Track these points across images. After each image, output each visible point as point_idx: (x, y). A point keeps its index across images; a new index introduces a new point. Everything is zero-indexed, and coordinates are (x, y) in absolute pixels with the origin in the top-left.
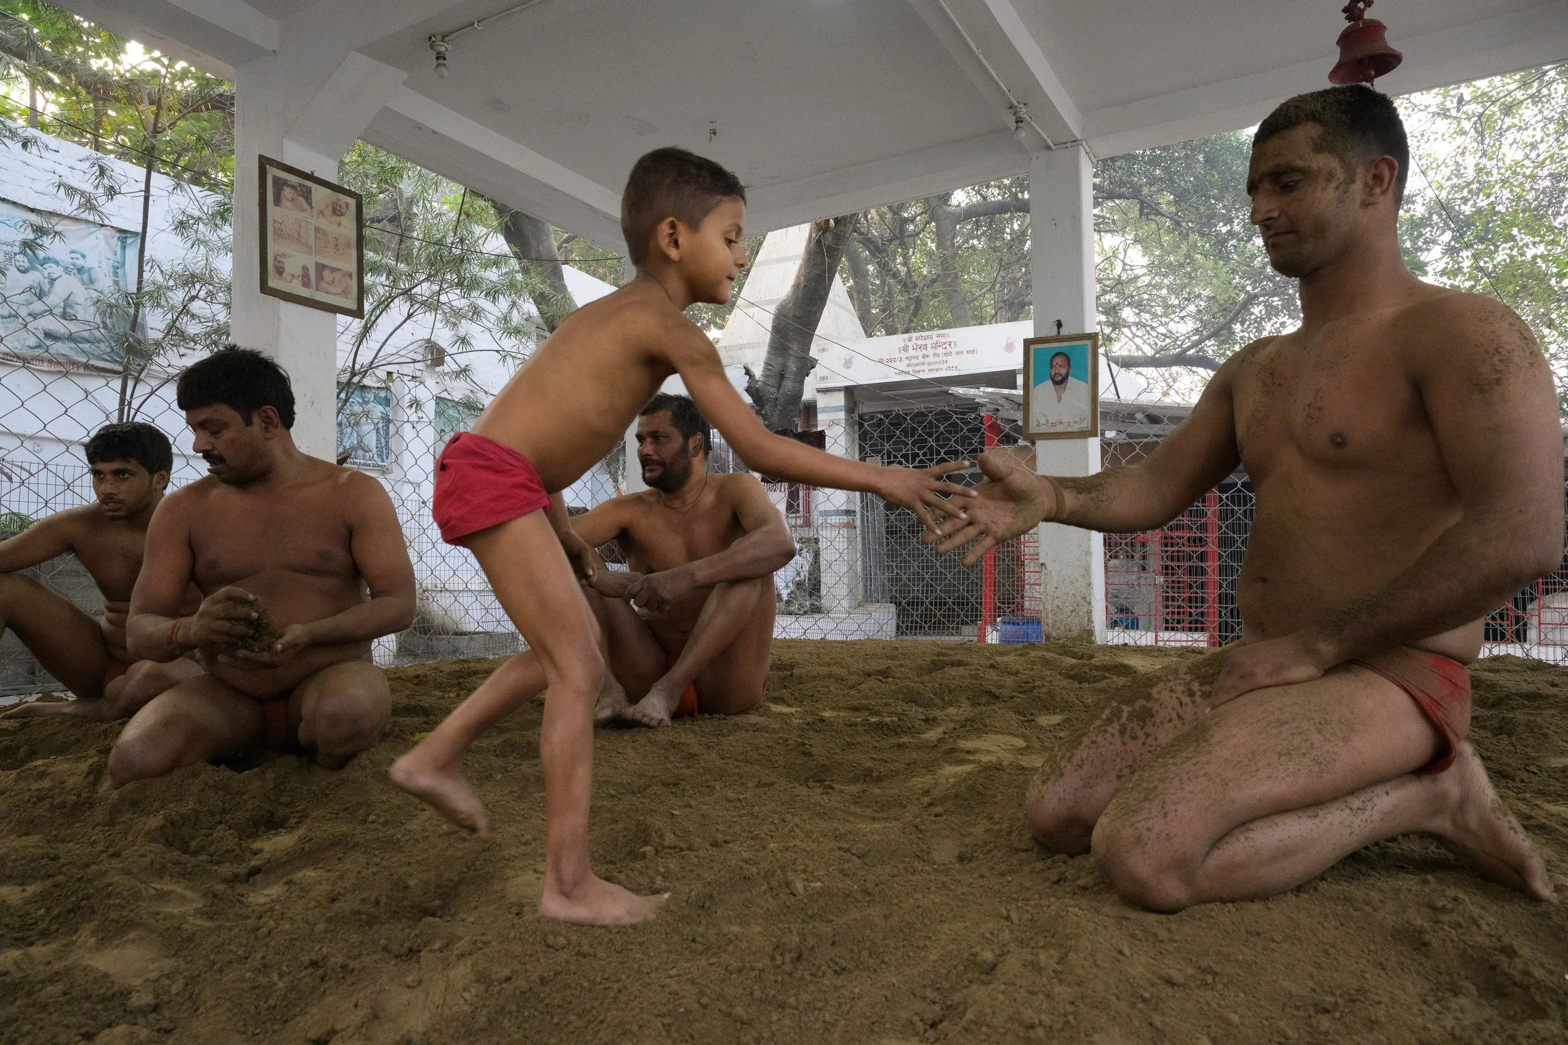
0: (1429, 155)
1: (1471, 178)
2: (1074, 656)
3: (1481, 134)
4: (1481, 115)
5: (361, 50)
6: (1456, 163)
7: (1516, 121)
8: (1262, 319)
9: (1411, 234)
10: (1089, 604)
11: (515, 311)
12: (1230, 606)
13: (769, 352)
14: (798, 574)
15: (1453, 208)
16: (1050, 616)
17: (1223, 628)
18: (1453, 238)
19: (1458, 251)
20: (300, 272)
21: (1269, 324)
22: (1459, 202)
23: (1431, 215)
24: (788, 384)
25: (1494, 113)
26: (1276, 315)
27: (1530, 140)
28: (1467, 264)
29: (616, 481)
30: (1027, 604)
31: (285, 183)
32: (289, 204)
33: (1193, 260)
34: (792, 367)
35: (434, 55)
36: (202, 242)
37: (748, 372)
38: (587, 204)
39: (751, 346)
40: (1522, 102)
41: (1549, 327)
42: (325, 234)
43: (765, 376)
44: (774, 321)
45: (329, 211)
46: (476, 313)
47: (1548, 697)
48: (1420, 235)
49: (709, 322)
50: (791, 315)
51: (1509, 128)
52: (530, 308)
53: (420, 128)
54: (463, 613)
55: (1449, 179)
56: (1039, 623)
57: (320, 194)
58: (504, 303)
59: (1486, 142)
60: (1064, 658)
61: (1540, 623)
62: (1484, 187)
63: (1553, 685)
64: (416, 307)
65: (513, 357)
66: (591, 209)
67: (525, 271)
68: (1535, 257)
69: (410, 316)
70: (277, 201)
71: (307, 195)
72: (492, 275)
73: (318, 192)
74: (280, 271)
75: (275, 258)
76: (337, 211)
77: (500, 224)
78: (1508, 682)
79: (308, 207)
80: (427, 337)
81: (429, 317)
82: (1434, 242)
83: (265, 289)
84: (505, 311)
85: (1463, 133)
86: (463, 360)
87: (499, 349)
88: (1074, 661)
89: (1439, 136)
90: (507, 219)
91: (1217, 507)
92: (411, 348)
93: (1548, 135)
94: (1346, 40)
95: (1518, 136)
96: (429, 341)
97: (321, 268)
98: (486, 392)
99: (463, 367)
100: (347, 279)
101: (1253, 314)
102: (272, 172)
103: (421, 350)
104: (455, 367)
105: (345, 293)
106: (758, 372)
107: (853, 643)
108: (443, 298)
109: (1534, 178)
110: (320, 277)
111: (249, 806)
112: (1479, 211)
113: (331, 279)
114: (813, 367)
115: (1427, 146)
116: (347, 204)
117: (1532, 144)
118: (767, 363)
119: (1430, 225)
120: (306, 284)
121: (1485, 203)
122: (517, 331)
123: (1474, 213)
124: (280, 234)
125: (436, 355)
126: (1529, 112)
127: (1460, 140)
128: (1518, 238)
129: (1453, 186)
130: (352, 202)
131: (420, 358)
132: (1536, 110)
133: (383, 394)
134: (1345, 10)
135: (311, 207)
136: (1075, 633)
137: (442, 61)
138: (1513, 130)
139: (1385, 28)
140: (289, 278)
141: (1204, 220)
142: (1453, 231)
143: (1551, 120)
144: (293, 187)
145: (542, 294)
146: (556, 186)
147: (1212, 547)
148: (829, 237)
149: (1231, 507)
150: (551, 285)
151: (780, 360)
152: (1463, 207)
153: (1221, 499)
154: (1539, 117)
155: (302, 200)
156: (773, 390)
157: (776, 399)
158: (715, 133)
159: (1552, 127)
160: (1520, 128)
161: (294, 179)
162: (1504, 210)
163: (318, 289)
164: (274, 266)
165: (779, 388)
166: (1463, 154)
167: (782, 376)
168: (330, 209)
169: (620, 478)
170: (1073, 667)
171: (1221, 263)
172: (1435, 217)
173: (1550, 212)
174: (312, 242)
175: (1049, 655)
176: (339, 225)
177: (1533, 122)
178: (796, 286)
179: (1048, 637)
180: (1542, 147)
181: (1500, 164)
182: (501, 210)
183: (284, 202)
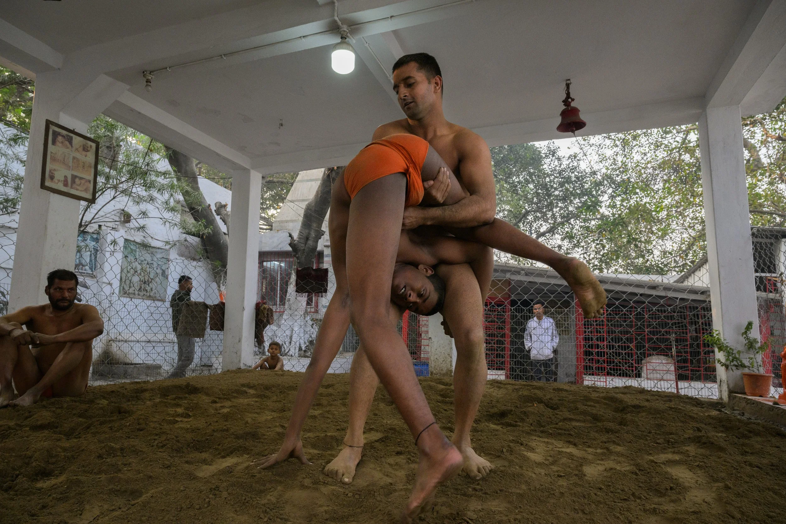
0: (603, 154)
1: (620, 166)
2: (443, 384)
3: (624, 147)
4: (624, 139)
5: (106, 73)
6: (614, 159)
7: (638, 143)
8: (532, 222)
9: (596, 189)
10: (451, 357)
11: (172, 198)
12: (515, 360)
13: (302, 227)
14: (311, 337)
15: (612, 178)
16: (433, 363)
17: (511, 370)
18: (613, 192)
19: (615, 197)
20: (63, 179)
21: (535, 224)
22: (615, 176)
23: (604, 180)
24: (310, 243)
25: (629, 139)
26: (538, 220)
27: (643, 151)
28: (618, 203)
29: (219, 287)
30: (422, 356)
31: (59, 134)
32: (60, 145)
33: (501, 193)
34: (313, 234)
35: (145, 80)
36: (4, 155)
37: (290, 236)
38: (215, 152)
39: (292, 221)
40: (640, 135)
41: (652, 234)
42: (78, 160)
43: (299, 238)
44: (305, 212)
45: (81, 149)
46: (152, 199)
47: (643, 407)
48: (599, 189)
49: (270, 206)
50: (313, 209)
51: (635, 146)
52: (181, 198)
53: (132, 110)
54: (135, 355)
55: (611, 165)
56: (428, 365)
57: (77, 140)
58: (166, 196)
59: (626, 151)
60: (439, 385)
61: (647, 369)
62: (626, 171)
63: (648, 400)
64: (118, 193)
65: (169, 222)
66: (218, 154)
67: (179, 179)
68: (646, 203)
69: (114, 198)
70: (54, 143)
71: (70, 140)
72: (161, 180)
73: (77, 139)
74: (52, 178)
75: (50, 171)
76: (85, 149)
77: (167, 155)
78: (628, 399)
79: (70, 147)
80: (122, 208)
81: (125, 199)
82: (605, 192)
83: (43, 186)
84: (167, 198)
85: (617, 146)
86: (142, 222)
87: (162, 217)
88: (443, 387)
89: (606, 146)
90: (171, 152)
91: (509, 313)
92: (113, 213)
93: (651, 150)
94: (564, 114)
95: (639, 149)
96: (123, 210)
97: (74, 177)
98: (152, 238)
99: (142, 225)
100: (88, 184)
101: (528, 219)
102: (52, 128)
103: (118, 215)
104: (137, 225)
105: (86, 190)
106: (296, 236)
107: (339, 375)
108: (134, 190)
109: (646, 168)
110: (73, 182)
111: (34, 464)
112: (623, 181)
113: (79, 183)
114: (323, 235)
115: (602, 150)
116: (91, 146)
117: (644, 153)
118: (300, 232)
119: (603, 185)
120: (66, 185)
121: (626, 177)
122: (173, 210)
123: (621, 181)
124: (54, 159)
125: (126, 218)
126: (643, 140)
127: (615, 149)
128: (639, 193)
129: (612, 169)
130: (94, 145)
131: (117, 219)
132: (646, 139)
133: (95, 236)
134: (563, 101)
135: (72, 147)
136: (444, 372)
137: (149, 84)
138: (637, 146)
139: (579, 111)
140: (56, 181)
141: (507, 175)
142: (613, 188)
143: (652, 144)
144: (63, 136)
145: (187, 191)
146: (200, 142)
147: (507, 332)
148: (334, 174)
149: (516, 313)
150: (192, 187)
151: (307, 231)
152: (617, 178)
153: (511, 310)
154: (647, 142)
155: (67, 143)
156: (302, 245)
157: (304, 250)
158: (282, 125)
159: (652, 147)
160: (640, 146)
161: (64, 132)
162: (633, 181)
163: (72, 187)
164: (49, 175)
165: (306, 244)
166: (617, 155)
167: (307, 239)
168: (82, 147)
169: (221, 285)
170: (442, 390)
171: (514, 195)
172: (605, 182)
173: (652, 183)
174: (70, 165)
175: (432, 384)
176: (86, 156)
177: (645, 144)
178: (317, 195)
179: (432, 373)
180: (649, 155)
181: (632, 161)
182: (167, 148)
183: (58, 143)
